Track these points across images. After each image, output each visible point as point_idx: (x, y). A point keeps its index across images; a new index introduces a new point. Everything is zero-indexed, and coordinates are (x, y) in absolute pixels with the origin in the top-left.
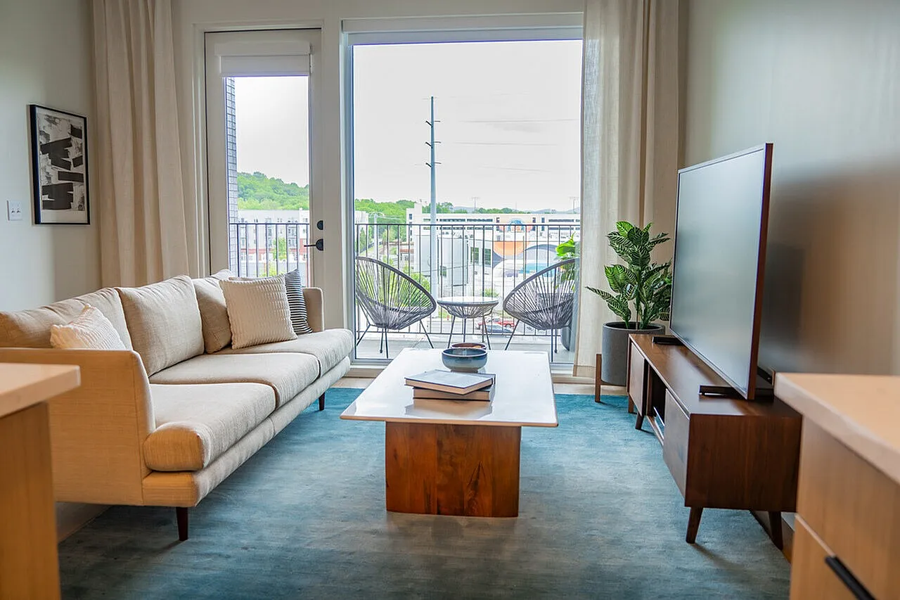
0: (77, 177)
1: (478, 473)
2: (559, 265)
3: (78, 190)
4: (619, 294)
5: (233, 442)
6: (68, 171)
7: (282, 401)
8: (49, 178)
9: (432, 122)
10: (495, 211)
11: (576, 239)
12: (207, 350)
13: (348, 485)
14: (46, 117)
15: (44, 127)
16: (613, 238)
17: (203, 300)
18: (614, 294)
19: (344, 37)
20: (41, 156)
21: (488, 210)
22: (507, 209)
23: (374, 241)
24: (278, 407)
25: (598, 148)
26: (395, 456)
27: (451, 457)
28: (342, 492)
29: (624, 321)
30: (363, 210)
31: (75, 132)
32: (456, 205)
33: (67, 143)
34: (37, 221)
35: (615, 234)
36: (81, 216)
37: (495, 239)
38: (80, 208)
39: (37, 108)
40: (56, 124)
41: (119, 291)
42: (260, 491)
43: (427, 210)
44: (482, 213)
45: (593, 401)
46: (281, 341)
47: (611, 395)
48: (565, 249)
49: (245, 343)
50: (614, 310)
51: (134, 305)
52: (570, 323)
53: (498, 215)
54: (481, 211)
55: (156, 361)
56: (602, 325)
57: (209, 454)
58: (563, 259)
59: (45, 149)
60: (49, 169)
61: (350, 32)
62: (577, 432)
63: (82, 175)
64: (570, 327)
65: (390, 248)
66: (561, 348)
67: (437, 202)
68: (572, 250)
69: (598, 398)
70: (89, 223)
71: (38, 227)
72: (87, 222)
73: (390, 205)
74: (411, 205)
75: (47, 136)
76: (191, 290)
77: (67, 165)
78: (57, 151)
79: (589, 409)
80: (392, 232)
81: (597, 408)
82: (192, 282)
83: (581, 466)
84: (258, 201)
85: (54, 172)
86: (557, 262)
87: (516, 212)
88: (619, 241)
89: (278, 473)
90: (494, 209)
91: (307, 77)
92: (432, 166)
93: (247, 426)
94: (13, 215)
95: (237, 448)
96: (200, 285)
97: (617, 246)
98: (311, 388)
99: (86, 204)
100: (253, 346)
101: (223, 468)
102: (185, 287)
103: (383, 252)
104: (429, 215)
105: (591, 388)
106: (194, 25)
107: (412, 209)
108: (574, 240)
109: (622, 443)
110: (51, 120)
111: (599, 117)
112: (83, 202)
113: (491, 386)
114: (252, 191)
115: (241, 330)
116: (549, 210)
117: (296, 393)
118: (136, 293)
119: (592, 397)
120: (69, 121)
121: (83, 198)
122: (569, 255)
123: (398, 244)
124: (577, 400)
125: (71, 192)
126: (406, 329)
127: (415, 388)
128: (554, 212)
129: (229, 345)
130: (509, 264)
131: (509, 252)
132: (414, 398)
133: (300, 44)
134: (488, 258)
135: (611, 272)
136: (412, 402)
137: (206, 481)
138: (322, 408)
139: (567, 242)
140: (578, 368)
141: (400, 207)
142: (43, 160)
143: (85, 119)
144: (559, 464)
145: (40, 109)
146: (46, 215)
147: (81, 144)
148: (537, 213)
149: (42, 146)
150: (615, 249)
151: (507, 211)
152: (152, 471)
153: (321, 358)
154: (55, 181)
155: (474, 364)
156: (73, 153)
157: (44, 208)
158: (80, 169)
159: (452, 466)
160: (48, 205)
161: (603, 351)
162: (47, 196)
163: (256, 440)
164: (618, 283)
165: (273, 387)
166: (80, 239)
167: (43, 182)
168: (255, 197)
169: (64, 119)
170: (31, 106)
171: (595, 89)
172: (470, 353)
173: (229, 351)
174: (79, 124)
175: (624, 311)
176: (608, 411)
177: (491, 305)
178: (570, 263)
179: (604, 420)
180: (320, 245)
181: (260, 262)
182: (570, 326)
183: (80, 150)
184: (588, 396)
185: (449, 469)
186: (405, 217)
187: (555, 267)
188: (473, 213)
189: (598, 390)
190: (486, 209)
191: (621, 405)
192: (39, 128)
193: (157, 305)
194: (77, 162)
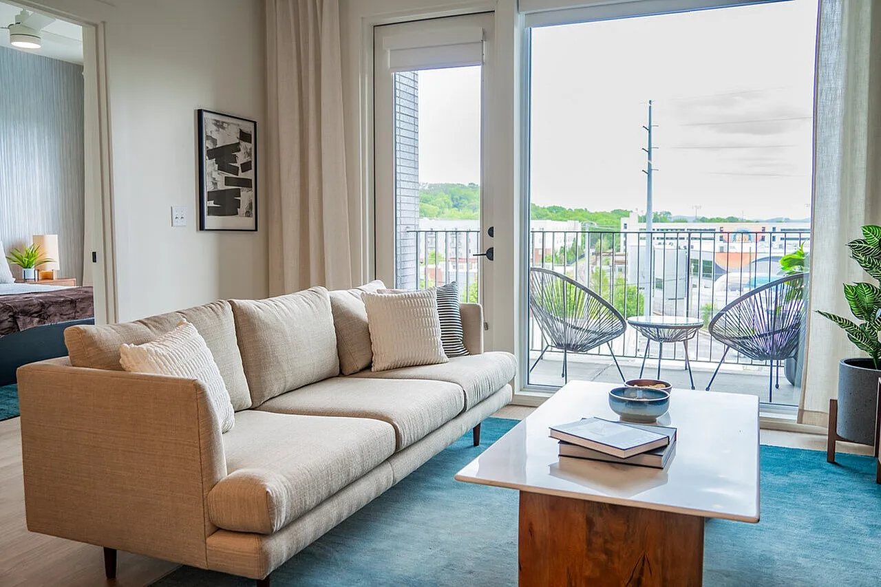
0: (246, 183)
1: (642, 569)
2: (782, 281)
3: (246, 196)
4: (864, 322)
5: (325, 496)
6: (235, 176)
7: (405, 442)
8: (215, 184)
9: (650, 126)
10: (719, 220)
11: (806, 250)
12: (341, 371)
13: (480, 555)
14: (214, 122)
15: (211, 132)
16: (858, 248)
17: (341, 316)
18: (858, 322)
19: (520, 19)
20: (208, 161)
21: (711, 219)
22: (732, 217)
23: (586, 251)
24: (399, 450)
25: (837, 132)
26: (531, 531)
27: (606, 542)
28: (470, 564)
29: (870, 357)
30: (575, 220)
31: (244, 136)
32: (675, 214)
33: (236, 147)
34: (202, 227)
35: (860, 242)
36: (249, 223)
37: (717, 250)
38: (248, 214)
39: (204, 113)
40: (223, 128)
41: (232, 304)
42: (374, 550)
43: (643, 219)
44: (703, 222)
45: (824, 460)
46: (429, 364)
47: (852, 453)
48: (791, 262)
49: (386, 365)
50: (857, 343)
51: (248, 320)
52: (796, 353)
53: (721, 224)
54: (703, 220)
55: (272, 385)
56: (839, 362)
57: (283, 516)
58: (789, 273)
59: (212, 153)
60: (215, 175)
61: (529, 12)
62: (798, 506)
63: (251, 180)
64: (796, 359)
65: (603, 258)
66: (784, 382)
67: (654, 210)
68: (801, 263)
69: (831, 456)
70: (256, 230)
71: (202, 234)
72: (254, 229)
73: (604, 214)
74: (626, 214)
75: (214, 141)
76: (325, 304)
77: (235, 171)
78: (223, 156)
79: (817, 472)
80: (605, 243)
81: (828, 472)
82: (327, 294)
83: (800, 560)
84: (471, 211)
85: (220, 177)
86: (781, 276)
87: (742, 221)
88: (866, 252)
89: (400, 528)
90: (717, 218)
91: (480, 67)
92: (649, 174)
93: (348, 475)
94: (177, 222)
95: (335, 501)
96: (340, 297)
97: (863, 259)
98: (452, 424)
99: (253, 210)
100: (396, 368)
101: (309, 529)
102: (318, 299)
103: (595, 264)
104: (645, 224)
105: (821, 442)
106: (362, 18)
107: (627, 218)
108: (804, 251)
109: (866, 530)
110: (219, 125)
111: (839, 92)
112: (251, 208)
113: (666, 446)
114: (466, 202)
115: (382, 350)
116: (782, 218)
117: (426, 432)
118: (253, 306)
119: (824, 453)
120: (238, 125)
121: (251, 204)
122: (797, 268)
123: (612, 254)
124: (802, 456)
125: (238, 198)
126: (595, 350)
127: (562, 442)
128: (787, 220)
129: (369, 367)
130: (734, 276)
131: (735, 264)
132: (560, 455)
133: (473, 30)
134: (710, 270)
135: (853, 294)
136: (557, 460)
137: (281, 547)
138: (476, 443)
139: (795, 253)
140: (805, 413)
141: (615, 216)
142: (210, 165)
143: (255, 123)
144: (768, 555)
145: (207, 113)
146: (211, 222)
147: (251, 149)
148: (767, 221)
149: (208, 151)
150: (860, 262)
151: (732, 220)
152: (217, 529)
153: (469, 387)
154: (221, 186)
155: (649, 411)
156: (241, 158)
157: (208, 215)
158: (249, 175)
159: (606, 554)
160: (213, 211)
161: (840, 394)
162: (213, 202)
163: (365, 491)
164: (864, 308)
165: (395, 427)
166: (247, 246)
167: (209, 187)
168: (469, 207)
169: (232, 123)
170: (199, 110)
171: (835, 56)
172: (648, 394)
173: (367, 373)
174: (248, 128)
175: (872, 344)
176: (848, 478)
177: (694, 327)
178: (796, 279)
179: (839, 491)
180: (490, 254)
181: (470, 271)
182: (795, 357)
183: (249, 155)
184: (818, 453)
185: (603, 557)
186: (619, 227)
187: (776, 283)
188: (694, 222)
189: (832, 446)
190: (709, 218)
191: (865, 469)
192: (206, 133)
193: (277, 319)
194: (246, 167)
